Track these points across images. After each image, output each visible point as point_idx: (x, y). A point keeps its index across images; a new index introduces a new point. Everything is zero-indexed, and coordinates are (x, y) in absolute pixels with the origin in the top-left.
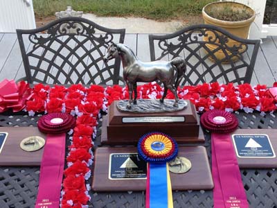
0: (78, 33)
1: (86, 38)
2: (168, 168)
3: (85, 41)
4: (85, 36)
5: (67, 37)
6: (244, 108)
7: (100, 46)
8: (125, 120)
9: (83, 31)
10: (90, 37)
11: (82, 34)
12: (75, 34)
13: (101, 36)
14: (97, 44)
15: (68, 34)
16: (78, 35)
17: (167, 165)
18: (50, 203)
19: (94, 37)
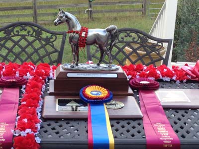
0: (29, 34)
1: (34, 38)
2: (105, 106)
3: (34, 41)
4: (34, 37)
5: (20, 37)
6: (163, 78)
7: (45, 45)
8: (69, 75)
9: (33, 33)
10: (38, 38)
11: (32, 35)
12: (26, 36)
13: (47, 36)
14: (44, 43)
15: (20, 35)
16: (28, 36)
17: (104, 104)
18: (7, 125)
19: (41, 38)
